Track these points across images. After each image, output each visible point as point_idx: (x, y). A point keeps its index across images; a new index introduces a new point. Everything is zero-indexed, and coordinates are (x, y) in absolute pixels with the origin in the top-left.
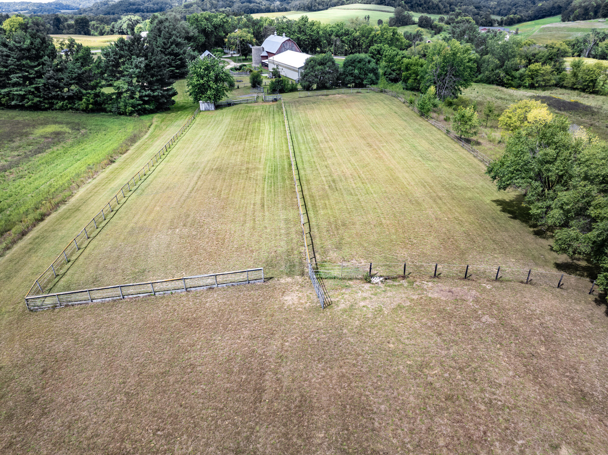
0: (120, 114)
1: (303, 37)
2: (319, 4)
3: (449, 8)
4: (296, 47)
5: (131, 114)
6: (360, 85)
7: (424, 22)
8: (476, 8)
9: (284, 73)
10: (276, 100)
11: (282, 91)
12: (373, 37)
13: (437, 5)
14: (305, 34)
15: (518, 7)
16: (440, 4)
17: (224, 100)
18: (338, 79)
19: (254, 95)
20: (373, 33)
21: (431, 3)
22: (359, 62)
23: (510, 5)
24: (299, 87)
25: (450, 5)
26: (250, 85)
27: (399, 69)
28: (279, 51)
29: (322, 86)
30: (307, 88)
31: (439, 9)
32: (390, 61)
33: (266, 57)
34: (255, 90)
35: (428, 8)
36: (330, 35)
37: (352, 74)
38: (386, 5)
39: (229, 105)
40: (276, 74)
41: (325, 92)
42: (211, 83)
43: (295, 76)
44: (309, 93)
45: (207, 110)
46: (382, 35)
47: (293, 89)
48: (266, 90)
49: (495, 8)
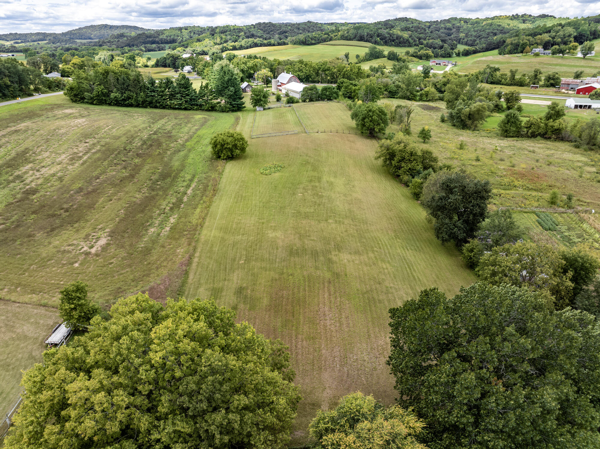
0: (223, 112)
1: (301, 74)
2: (312, 39)
3: (418, 42)
4: (297, 80)
5: (228, 112)
6: (330, 99)
7: (392, 56)
8: (442, 41)
9: (291, 95)
10: (290, 106)
11: (293, 102)
12: (345, 72)
13: (408, 40)
14: (302, 72)
15: (481, 38)
16: (410, 39)
17: (267, 107)
18: (319, 97)
19: (278, 104)
20: (345, 69)
21: (402, 39)
22: (329, 89)
23: (475, 36)
24: (300, 101)
25: (419, 39)
26: (276, 100)
27: (351, 92)
28: (288, 82)
29: (311, 100)
30: (304, 101)
31: (409, 43)
32: (346, 88)
33: (280, 86)
34: (278, 103)
35: (400, 43)
36: (318, 71)
37: (325, 95)
38: (365, 41)
39: (269, 108)
40: (287, 95)
41: (312, 103)
42: (262, 98)
43: (297, 96)
44: (305, 103)
45: (259, 111)
46: (351, 70)
47: (297, 102)
48: (284, 103)
49: (463, 39)
